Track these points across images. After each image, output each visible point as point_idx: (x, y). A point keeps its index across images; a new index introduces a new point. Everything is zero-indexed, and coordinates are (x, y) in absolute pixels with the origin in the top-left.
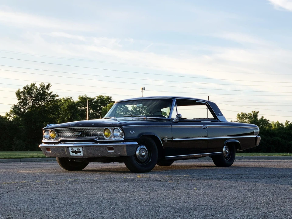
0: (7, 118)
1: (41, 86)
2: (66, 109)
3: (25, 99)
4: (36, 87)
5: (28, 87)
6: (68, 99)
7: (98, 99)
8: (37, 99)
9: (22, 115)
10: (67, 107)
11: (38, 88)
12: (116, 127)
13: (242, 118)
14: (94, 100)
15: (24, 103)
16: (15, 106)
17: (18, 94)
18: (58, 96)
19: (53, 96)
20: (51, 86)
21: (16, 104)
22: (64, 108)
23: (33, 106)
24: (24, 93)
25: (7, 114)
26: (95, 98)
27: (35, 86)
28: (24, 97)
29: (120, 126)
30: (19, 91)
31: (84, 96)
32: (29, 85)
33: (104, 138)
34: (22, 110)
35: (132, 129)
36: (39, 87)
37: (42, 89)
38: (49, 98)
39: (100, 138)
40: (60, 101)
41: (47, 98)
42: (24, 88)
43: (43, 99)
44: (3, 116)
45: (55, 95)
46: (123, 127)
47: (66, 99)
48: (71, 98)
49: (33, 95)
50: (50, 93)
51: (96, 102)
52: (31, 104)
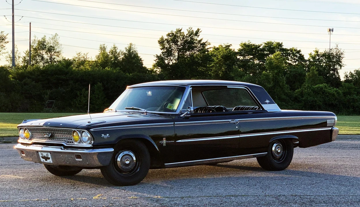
0: (155, 70)
1: (189, 32)
2: (220, 60)
3: (170, 47)
4: (183, 33)
5: (173, 34)
6: (227, 46)
7: (265, 46)
8: (183, 48)
9: (168, 67)
10: (221, 57)
11: (185, 35)
12: (84, 130)
14: (260, 48)
15: (169, 53)
16: (157, 57)
17: (161, 42)
18: (210, 44)
19: (204, 44)
20: (201, 32)
21: (159, 55)
22: (217, 59)
24: (168, 42)
25: (154, 67)
26: (261, 45)
27: (181, 32)
28: (168, 46)
29: (88, 128)
30: (162, 38)
31: (247, 43)
32: (174, 31)
33: (73, 143)
34: (166, 62)
35: (105, 132)
36: (186, 33)
37: (190, 36)
38: (199, 46)
39: (68, 142)
40: (217, 49)
41: (196, 47)
42: (168, 35)
43: (191, 48)
44: (150, 68)
45: (206, 42)
46: (92, 130)
47: (224, 46)
48: (231, 45)
49: (179, 43)
50: (200, 41)
51: (263, 50)
52: (177, 54)
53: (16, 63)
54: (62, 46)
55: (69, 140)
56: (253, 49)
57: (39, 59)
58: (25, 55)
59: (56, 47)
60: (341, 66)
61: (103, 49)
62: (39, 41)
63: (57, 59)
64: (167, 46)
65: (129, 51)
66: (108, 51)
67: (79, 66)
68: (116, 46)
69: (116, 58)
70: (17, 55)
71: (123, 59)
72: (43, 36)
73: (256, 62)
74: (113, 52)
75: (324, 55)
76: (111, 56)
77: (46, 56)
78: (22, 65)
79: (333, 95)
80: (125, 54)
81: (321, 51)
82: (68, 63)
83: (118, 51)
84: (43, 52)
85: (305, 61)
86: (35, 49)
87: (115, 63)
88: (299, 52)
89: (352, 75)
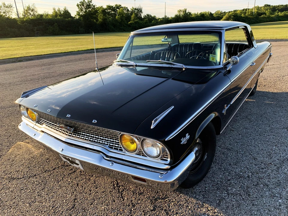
3: (81, 8)
5: (82, 2)
6: (101, 7)
8: (87, 8)
9: (81, 16)
13: (180, 12)
15: (81, 10)
16: (77, 12)
17: (78, 5)
18: (96, 6)
19: (94, 6)
22: (100, 12)
23: (85, 12)
24: (80, 5)
25: (76, 16)
26: (114, 6)
30: (78, 4)
31: (109, 5)
33: (122, 150)
34: (81, 14)
35: (184, 133)
36: (87, 1)
37: (88, 3)
40: (98, 8)
41: (91, 7)
42: (80, 2)
43: (89, 8)
44: (74, 16)
48: (103, 6)
49: (85, 6)
50: (92, 5)
51: (115, 8)
52: (84, 10)
53: (20, 16)
54: (37, 9)
55: (111, 144)
56: (111, 7)
57: (29, 14)
58: (22, 13)
59: (35, 9)
60: (142, 13)
61: (54, 9)
62: (27, 7)
63: (36, 14)
64: (80, 7)
65: (65, 10)
66: (56, 10)
67: (46, 17)
68: (59, 8)
69: (60, 13)
70: (19, 13)
71: (63, 13)
72: (28, 5)
73: (113, 12)
74: (59, 10)
75: (135, 9)
76: (58, 12)
77: (32, 13)
78: (22, 17)
79: (142, 23)
80: (63, 11)
81: (134, 7)
82: (41, 16)
83: (61, 10)
84: (30, 11)
85: (130, 11)
86: (26, 10)
87: (60, 15)
88: (127, 8)
89: (145, 16)
